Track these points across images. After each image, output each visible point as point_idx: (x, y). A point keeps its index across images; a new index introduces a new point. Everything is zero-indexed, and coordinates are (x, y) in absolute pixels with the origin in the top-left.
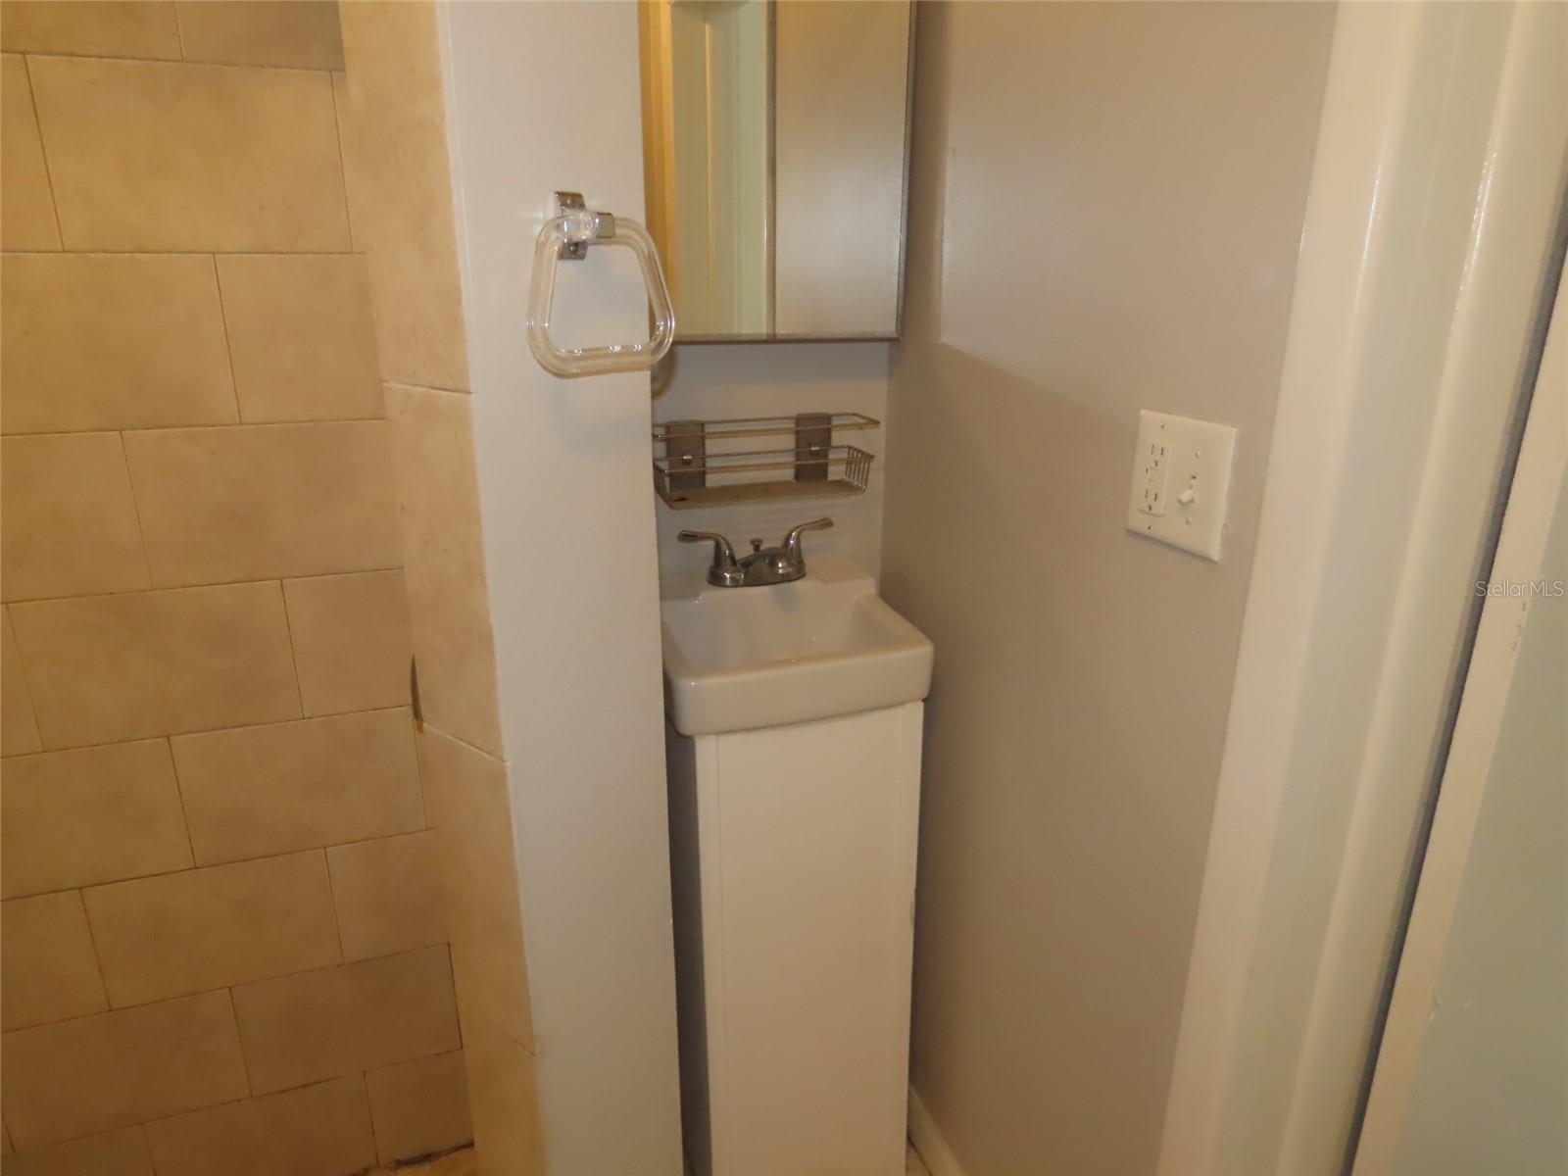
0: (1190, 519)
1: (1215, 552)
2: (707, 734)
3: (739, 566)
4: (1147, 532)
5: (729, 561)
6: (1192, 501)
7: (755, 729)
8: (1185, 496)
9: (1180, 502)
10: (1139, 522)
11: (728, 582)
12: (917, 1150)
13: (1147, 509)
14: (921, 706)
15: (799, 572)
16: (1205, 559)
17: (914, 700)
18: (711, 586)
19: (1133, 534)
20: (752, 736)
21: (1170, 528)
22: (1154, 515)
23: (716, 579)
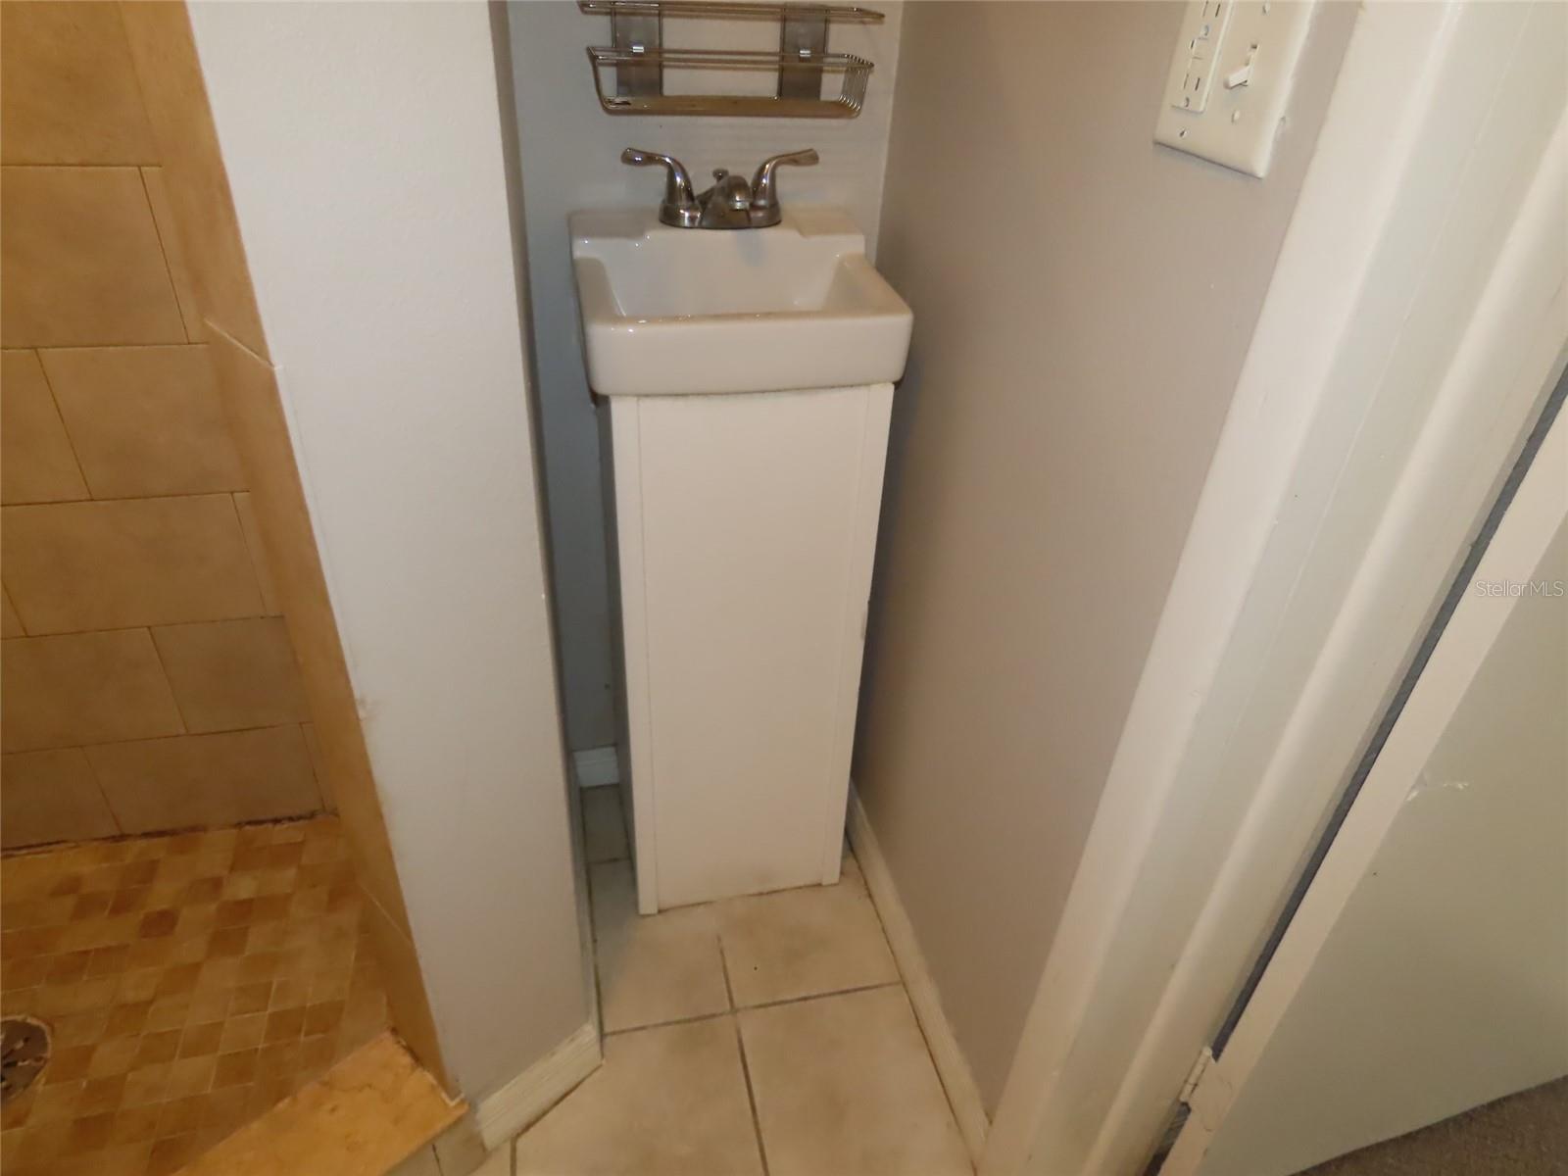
0: (1237, 116)
1: (1261, 166)
2: (627, 395)
3: (697, 202)
4: (1178, 142)
5: (684, 196)
6: (1243, 84)
7: (684, 395)
8: (1234, 80)
9: (1227, 86)
10: (1169, 128)
11: (686, 222)
12: (855, 857)
13: (1183, 104)
14: (891, 388)
15: (773, 218)
16: (1247, 175)
17: (885, 382)
18: (661, 224)
19: (1161, 145)
20: (680, 403)
21: (1209, 134)
22: (1192, 112)
23: (670, 218)
